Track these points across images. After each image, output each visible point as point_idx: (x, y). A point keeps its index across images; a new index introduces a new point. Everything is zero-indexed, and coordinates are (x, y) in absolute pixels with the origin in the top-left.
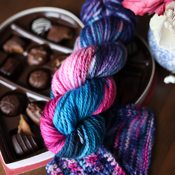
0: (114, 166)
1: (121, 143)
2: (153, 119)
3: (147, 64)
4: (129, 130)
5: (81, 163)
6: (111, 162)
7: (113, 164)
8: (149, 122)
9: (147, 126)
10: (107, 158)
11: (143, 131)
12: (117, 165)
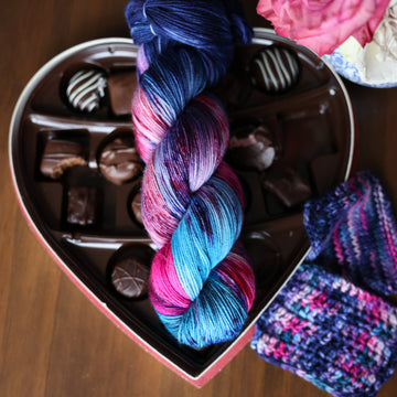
0: (356, 296)
1: (347, 252)
2: (380, 188)
3: (332, 92)
4: (350, 223)
5: (302, 314)
6: (348, 292)
7: (353, 293)
8: (375, 194)
9: (374, 204)
10: (340, 288)
11: (372, 215)
12: (361, 292)
